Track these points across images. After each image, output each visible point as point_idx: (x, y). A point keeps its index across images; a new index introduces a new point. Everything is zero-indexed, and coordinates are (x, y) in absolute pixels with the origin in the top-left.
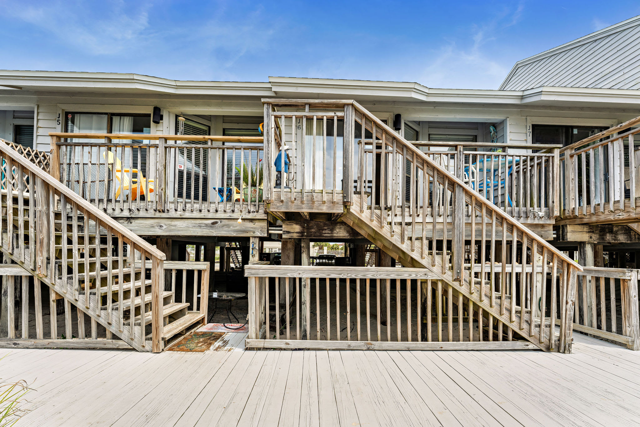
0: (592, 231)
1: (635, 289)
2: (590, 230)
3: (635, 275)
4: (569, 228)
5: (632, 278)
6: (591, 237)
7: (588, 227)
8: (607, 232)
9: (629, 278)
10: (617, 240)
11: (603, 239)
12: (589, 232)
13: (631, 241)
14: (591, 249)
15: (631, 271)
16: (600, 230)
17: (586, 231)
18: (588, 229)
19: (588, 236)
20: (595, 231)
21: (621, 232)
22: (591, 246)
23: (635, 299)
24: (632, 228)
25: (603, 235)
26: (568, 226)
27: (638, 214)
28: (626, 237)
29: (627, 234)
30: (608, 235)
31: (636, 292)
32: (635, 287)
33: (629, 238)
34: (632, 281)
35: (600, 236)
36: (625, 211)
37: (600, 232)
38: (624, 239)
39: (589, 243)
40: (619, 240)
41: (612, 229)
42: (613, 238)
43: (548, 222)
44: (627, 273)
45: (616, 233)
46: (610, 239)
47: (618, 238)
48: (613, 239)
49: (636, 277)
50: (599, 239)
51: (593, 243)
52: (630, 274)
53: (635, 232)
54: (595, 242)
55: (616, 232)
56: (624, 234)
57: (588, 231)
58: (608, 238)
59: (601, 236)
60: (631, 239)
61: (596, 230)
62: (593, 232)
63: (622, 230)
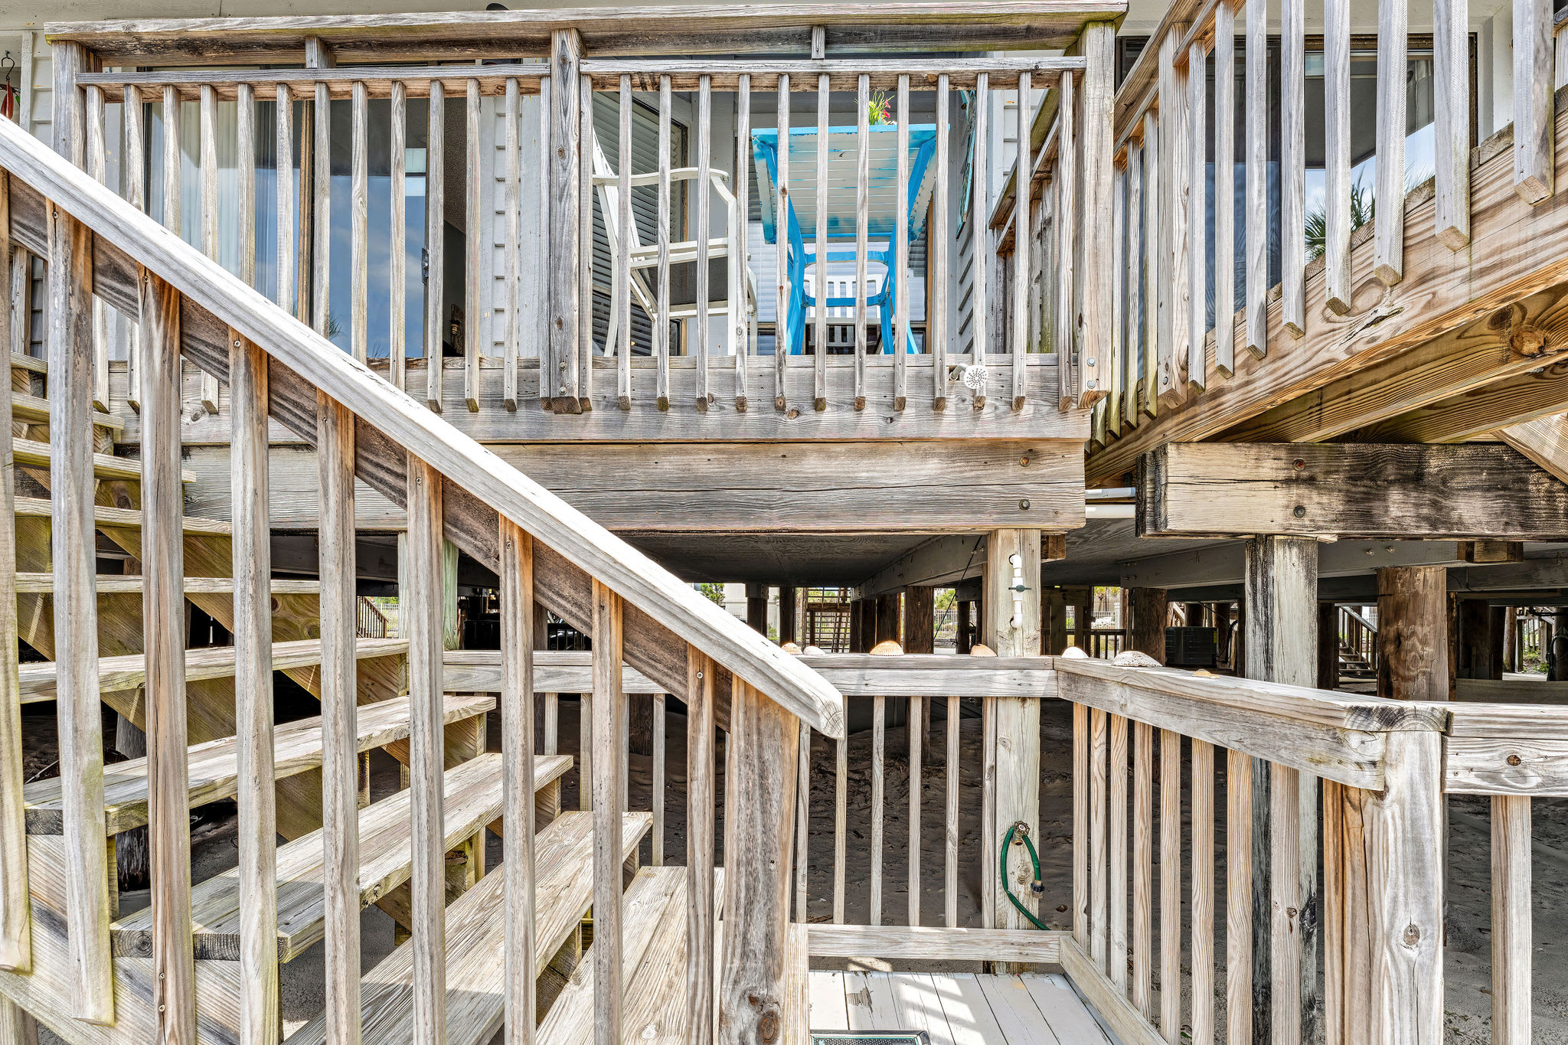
0: (1305, 474)
1: (1420, 871)
2: (1293, 474)
3: (1424, 753)
4: (1178, 464)
5: (1398, 780)
6: (1299, 510)
7: (1283, 454)
8: (1391, 483)
9: (1368, 780)
10: (1448, 523)
11: (1367, 517)
12: (1288, 482)
13: (1524, 526)
14: (1303, 574)
15: (1390, 719)
16: (1352, 468)
17: (1273, 475)
18: (1281, 464)
19: (1284, 502)
20: (1320, 477)
21: (1466, 480)
22: (1305, 558)
23: (1413, 953)
24: (1533, 453)
25: (1368, 497)
26: (1171, 450)
27: (1483, 272)
28: (1498, 505)
29: (1504, 489)
30: (1395, 495)
31: (1425, 901)
32: (1419, 857)
33: (1515, 512)
34: (1390, 810)
35: (1350, 500)
36: (1410, 279)
37: (1353, 479)
38: (1484, 519)
39: (1291, 541)
40: (1460, 523)
41: (1421, 463)
42: (1425, 511)
43: (1055, 428)
44: (1354, 740)
45: (1443, 488)
46: (1408, 521)
47: (1455, 515)
48: (1427, 519)
49: (1425, 771)
50: (1343, 517)
51: (1314, 541)
52: (1375, 748)
53: (1553, 479)
54: (1329, 538)
55: (1444, 482)
56: (1489, 490)
57: (1282, 475)
58: (1395, 511)
59: (1357, 501)
60: (1529, 516)
61: (1328, 473)
62: (1311, 481)
63: (1473, 470)
